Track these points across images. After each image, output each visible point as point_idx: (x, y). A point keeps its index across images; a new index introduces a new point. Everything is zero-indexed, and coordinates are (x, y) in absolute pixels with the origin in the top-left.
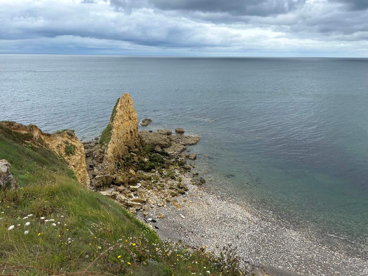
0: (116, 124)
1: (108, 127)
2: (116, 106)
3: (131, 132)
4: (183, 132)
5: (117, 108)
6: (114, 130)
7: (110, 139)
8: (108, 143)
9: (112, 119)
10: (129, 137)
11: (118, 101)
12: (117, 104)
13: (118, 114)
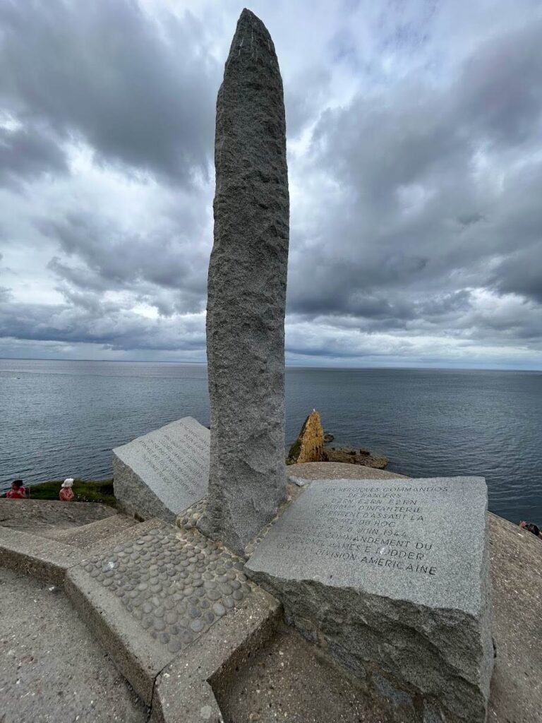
0: (305, 440)
1: (298, 442)
2: (305, 423)
3: (317, 448)
4: (368, 454)
5: (307, 426)
6: (303, 446)
7: (299, 454)
8: (297, 457)
9: (302, 434)
10: (315, 453)
11: (308, 418)
12: (306, 421)
13: (308, 431)
